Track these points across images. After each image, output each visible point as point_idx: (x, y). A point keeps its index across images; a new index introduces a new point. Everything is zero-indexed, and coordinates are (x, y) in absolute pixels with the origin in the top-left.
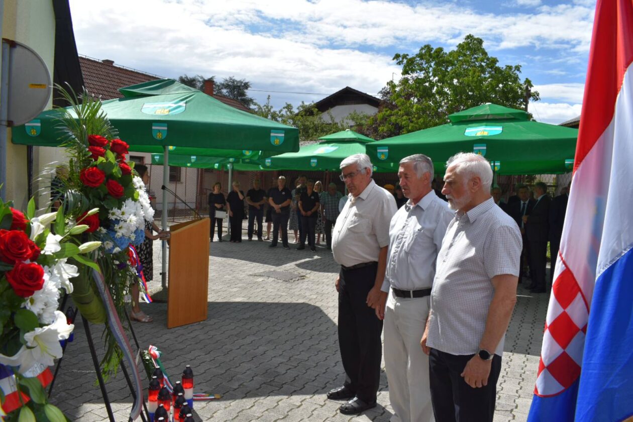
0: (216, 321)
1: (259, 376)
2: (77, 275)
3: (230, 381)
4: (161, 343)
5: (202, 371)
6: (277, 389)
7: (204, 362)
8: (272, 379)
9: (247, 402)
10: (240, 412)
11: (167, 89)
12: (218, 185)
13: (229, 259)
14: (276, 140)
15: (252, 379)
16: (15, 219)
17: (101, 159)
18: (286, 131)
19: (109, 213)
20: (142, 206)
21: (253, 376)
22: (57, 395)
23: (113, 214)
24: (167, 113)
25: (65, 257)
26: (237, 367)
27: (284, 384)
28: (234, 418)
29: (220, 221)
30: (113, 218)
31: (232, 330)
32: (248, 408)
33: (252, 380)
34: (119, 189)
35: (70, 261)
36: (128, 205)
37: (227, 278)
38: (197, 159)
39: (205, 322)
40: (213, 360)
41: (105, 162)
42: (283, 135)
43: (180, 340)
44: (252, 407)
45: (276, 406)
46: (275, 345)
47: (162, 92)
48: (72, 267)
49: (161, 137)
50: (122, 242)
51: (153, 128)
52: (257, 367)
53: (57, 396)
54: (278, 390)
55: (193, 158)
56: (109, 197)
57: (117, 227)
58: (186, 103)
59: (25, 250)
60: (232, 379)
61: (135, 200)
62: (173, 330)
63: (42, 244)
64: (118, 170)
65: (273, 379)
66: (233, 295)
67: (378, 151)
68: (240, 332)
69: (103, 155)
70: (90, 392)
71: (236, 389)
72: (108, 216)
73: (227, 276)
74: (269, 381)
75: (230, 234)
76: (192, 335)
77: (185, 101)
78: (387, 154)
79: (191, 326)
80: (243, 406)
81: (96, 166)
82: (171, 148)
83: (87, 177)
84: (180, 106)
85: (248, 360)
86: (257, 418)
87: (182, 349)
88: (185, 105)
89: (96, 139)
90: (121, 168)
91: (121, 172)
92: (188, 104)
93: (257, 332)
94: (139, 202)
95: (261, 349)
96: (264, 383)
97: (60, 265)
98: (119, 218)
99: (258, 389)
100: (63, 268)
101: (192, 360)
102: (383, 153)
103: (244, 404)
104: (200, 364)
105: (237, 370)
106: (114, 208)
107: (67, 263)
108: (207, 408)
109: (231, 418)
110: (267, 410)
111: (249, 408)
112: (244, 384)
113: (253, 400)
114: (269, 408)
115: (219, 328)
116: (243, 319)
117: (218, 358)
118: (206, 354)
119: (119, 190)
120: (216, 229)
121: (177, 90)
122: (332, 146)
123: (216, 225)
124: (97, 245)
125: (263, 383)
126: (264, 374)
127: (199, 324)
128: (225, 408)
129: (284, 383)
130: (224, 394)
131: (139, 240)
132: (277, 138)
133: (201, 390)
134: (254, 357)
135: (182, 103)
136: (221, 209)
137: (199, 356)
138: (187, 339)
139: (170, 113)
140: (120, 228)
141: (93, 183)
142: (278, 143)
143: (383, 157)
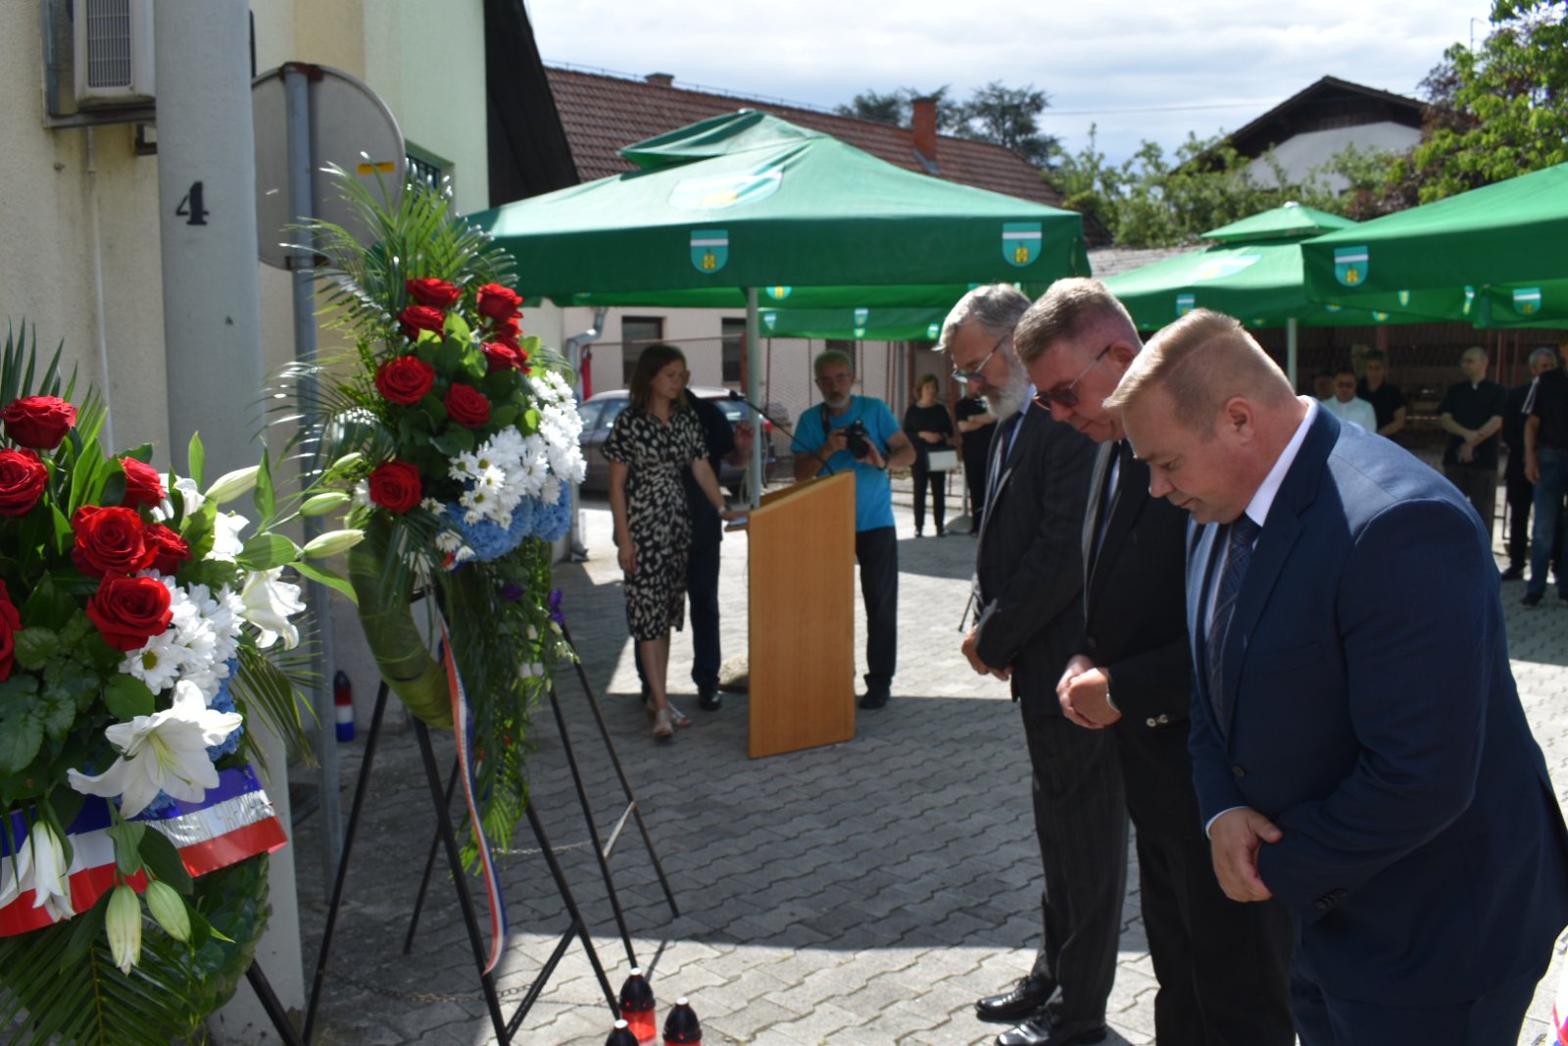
0: (876, 742)
1: (950, 890)
2: (302, 607)
3: (870, 897)
4: (726, 793)
5: (807, 869)
6: (990, 925)
7: (816, 847)
8: (982, 901)
9: (902, 956)
10: (874, 977)
11: (744, 138)
12: (931, 384)
13: (954, 581)
14: (1018, 251)
15: (929, 895)
16: (131, 484)
17: (426, 334)
18: (1046, 223)
19: (451, 465)
20: (548, 444)
21: (933, 889)
22: (450, 904)
23: (461, 466)
24: (733, 202)
25: (275, 565)
26: (898, 863)
27: (1010, 915)
28: (855, 992)
29: (939, 480)
30: (461, 476)
31: (914, 767)
32: (898, 968)
33: (929, 899)
34: (477, 406)
35: (290, 576)
36: (506, 444)
37: (937, 632)
38: (870, 318)
39: (849, 745)
40: (843, 842)
41: (438, 344)
42: (1038, 235)
43: (771, 788)
44: (909, 967)
45: (973, 970)
46: (1018, 811)
47: (728, 147)
48: (291, 590)
49: (713, 266)
50: (493, 533)
51: (694, 243)
52: (952, 866)
53: (451, 908)
54: (992, 929)
55: (861, 314)
56: (452, 425)
57: (467, 498)
58: (784, 170)
59: (129, 550)
60: (878, 893)
61: (526, 431)
62: (760, 763)
63: (205, 537)
64: (479, 361)
65: (986, 899)
66: (941, 678)
67: (1338, 260)
68: (933, 775)
69: (436, 326)
70: (527, 902)
71: (879, 920)
72: (448, 472)
73: (941, 628)
74: (973, 903)
75: (970, 514)
76: (807, 777)
77: (781, 166)
78: (1365, 269)
79: (811, 753)
80: (886, 964)
81: (414, 353)
82: (779, 292)
83: (390, 381)
84: (766, 181)
85: (934, 847)
86: (913, 995)
87: (771, 812)
88: (780, 175)
89: (427, 287)
90: (487, 354)
91: (486, 364)
92: (789, 173)
93: (978, 775)
94: (541, 435)
95: (978, 820)
96: (960, 909)
97: (267, 585)
98: (471, 478)
99: (937, 923)
100: (275, 593)
101: (788, 839)
102: (1351, 268)
103: (890, 958)
104: (807, 850)
105: (898, 871)
106: (462, 453)
107: (279, 580)
108: (793, 960)
109: (846, 991)
110: (945, 979)
111: (901, 970)
112: (907, 908)
113: (918, 951)
114: (954, 973)
115: (882, 761)
116: (952, 740)
117: (858, 837)
118: (829, 827)
119: (477, 409)
120: (929, 500)
121: (768, 137)
122: (1243, 254)
123: (929, 490)
124: (351, 538)
125: (956, 907)
126: (966, 884)
127: (831, 750)
128: (840, 964)
129: (1012, 911)
130: (846, 929)
131: (549, 529)
132: (1020, 245)
133: (792, 914)
134: (953, 840)
135: (774, 173)
136: (941, 446)
137: (809, 830)
138: (789, 787)
139: (740, 199)
140: (479, 499)
141: (404, 394)
142: (1025, 259)
143: (1352, 279)
